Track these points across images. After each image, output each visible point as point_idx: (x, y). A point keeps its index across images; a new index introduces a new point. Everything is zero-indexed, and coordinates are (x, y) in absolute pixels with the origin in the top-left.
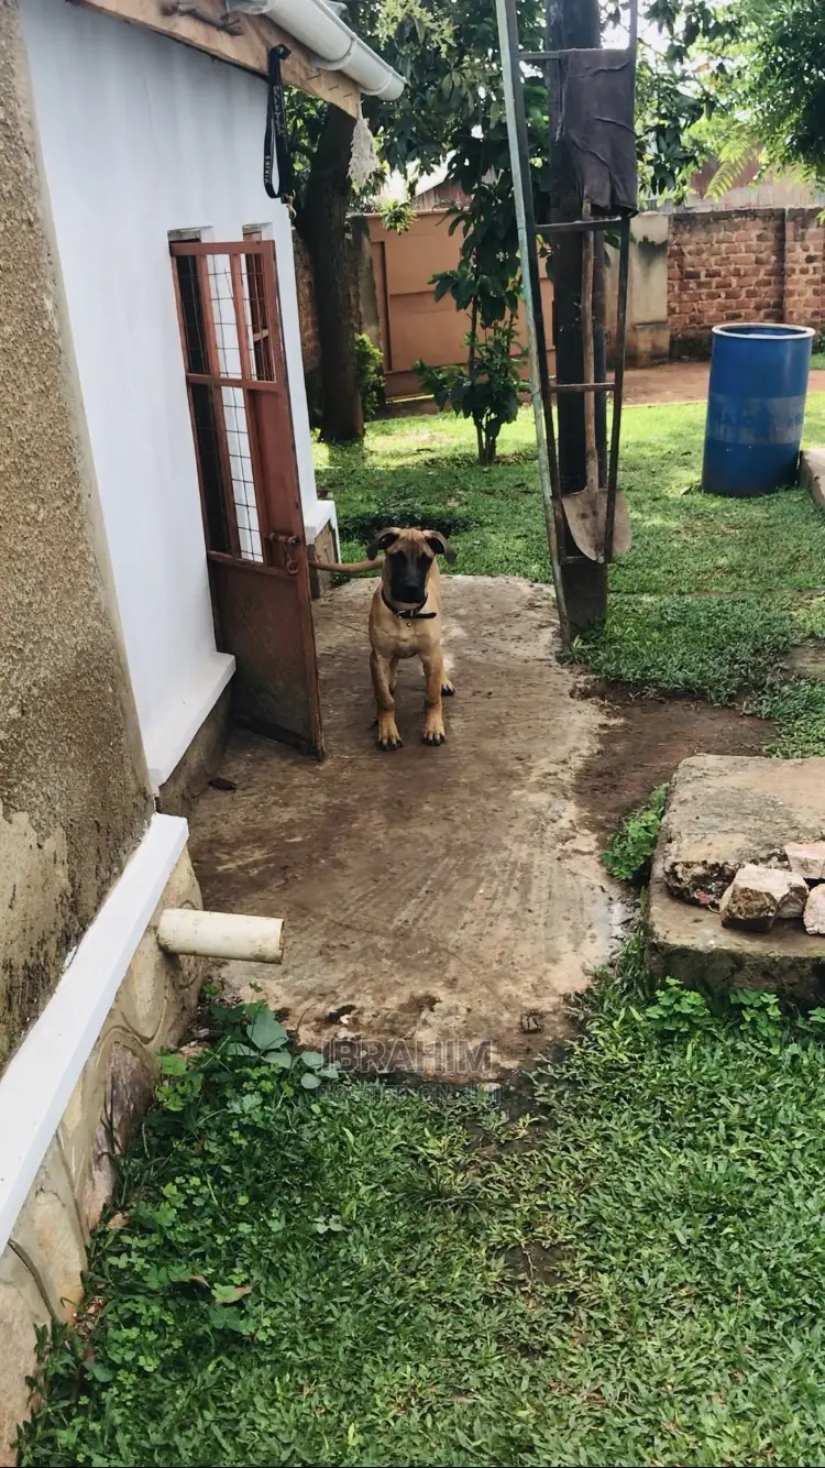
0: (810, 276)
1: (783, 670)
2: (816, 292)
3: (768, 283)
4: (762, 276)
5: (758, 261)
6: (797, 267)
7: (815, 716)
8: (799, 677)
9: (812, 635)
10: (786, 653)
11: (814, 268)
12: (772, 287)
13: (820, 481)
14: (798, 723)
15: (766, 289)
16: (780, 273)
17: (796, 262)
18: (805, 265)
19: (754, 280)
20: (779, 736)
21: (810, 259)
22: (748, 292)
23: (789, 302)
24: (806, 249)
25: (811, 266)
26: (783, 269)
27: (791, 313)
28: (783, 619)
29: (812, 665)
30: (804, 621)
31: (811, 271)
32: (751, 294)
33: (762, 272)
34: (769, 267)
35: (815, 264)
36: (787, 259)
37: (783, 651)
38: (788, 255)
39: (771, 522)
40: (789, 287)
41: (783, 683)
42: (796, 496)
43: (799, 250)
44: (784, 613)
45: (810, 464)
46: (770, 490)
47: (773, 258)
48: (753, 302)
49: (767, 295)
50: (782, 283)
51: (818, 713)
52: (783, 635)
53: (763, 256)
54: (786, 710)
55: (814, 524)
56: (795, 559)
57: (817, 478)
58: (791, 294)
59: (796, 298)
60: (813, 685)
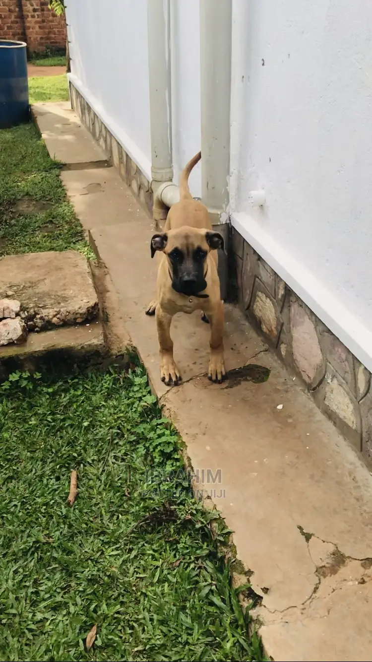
0: (36, 19)
1: (12, 212)
2: (40, 27)
3: (17, 22)
4: (13, 18)
5: (10, 10)
6: (29, 14)
7: (25, 234)
8: (20, 215)
9: (27, 194)
10: (15, 204)
11: (38, 15)
12: (19, 24)
13: (37, 119)
14: (17, 238)
15: (16, 25)
16: (22, 17)
17: (28, 11)
18: (33, 14)
19: (10, 21)
20: (7, 246)
21: (35, 10)
22: (8, 27)
23: (28, 32)
24: (32, 5)
25: (36, 14)
26: (23, 15)
27: (30, 38)
28: (14, 187)
29: (27, 209)
30: (24, 187)
31: (36, 17)
32: (9, 28)
33: (13, 17)
34: (16, 14)
35: (37, 13)
36: (24, 10)
37: (13, 203)
38: (24, 8)
39: (15, 140)
40: (28, 25)
41: (12, 218)
42: (27, 127)
43: (29, 5)
44: (15, 184)
45: (33, 111)
46: (16, 124)
47: (17, 9)
48: (11, 32)
49: (17, 28)
50: (24, 22)
51: (27, 232)
52: (13, 195)
53: (12, 8)
54: (12, 232)
55: (35, 140)
56: (24, 157)
57: (36, 117)
58: (29, 28)
59: (31, 30)
60: (26, 219)
